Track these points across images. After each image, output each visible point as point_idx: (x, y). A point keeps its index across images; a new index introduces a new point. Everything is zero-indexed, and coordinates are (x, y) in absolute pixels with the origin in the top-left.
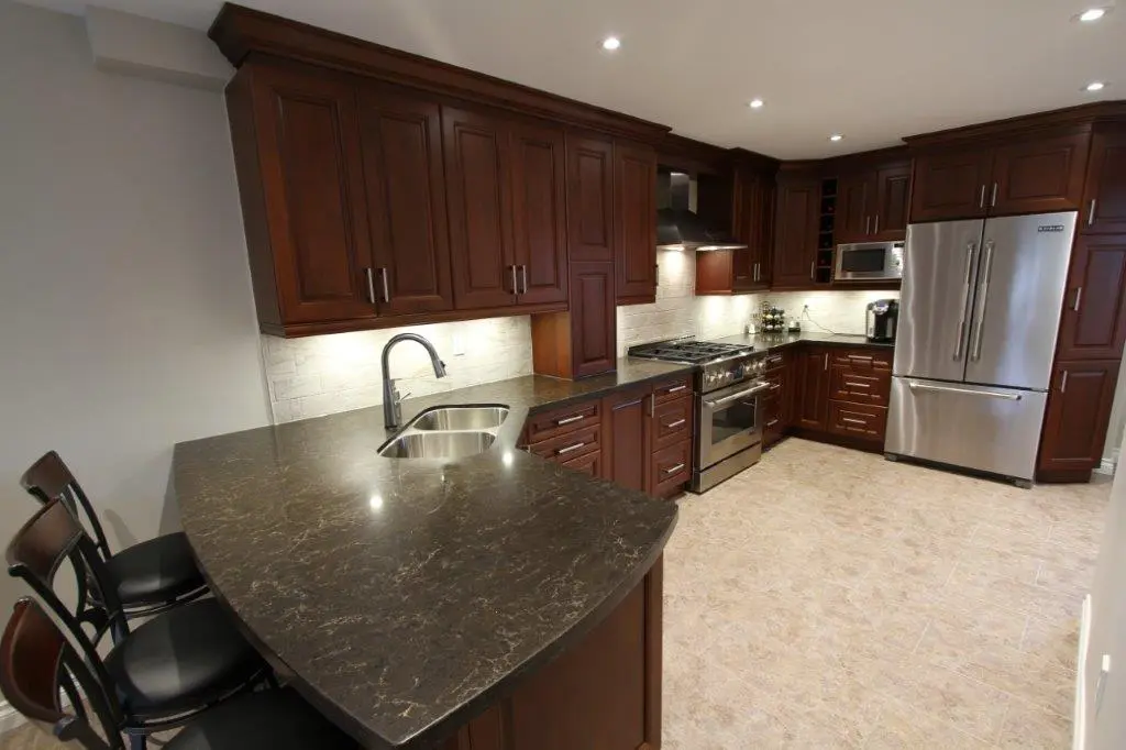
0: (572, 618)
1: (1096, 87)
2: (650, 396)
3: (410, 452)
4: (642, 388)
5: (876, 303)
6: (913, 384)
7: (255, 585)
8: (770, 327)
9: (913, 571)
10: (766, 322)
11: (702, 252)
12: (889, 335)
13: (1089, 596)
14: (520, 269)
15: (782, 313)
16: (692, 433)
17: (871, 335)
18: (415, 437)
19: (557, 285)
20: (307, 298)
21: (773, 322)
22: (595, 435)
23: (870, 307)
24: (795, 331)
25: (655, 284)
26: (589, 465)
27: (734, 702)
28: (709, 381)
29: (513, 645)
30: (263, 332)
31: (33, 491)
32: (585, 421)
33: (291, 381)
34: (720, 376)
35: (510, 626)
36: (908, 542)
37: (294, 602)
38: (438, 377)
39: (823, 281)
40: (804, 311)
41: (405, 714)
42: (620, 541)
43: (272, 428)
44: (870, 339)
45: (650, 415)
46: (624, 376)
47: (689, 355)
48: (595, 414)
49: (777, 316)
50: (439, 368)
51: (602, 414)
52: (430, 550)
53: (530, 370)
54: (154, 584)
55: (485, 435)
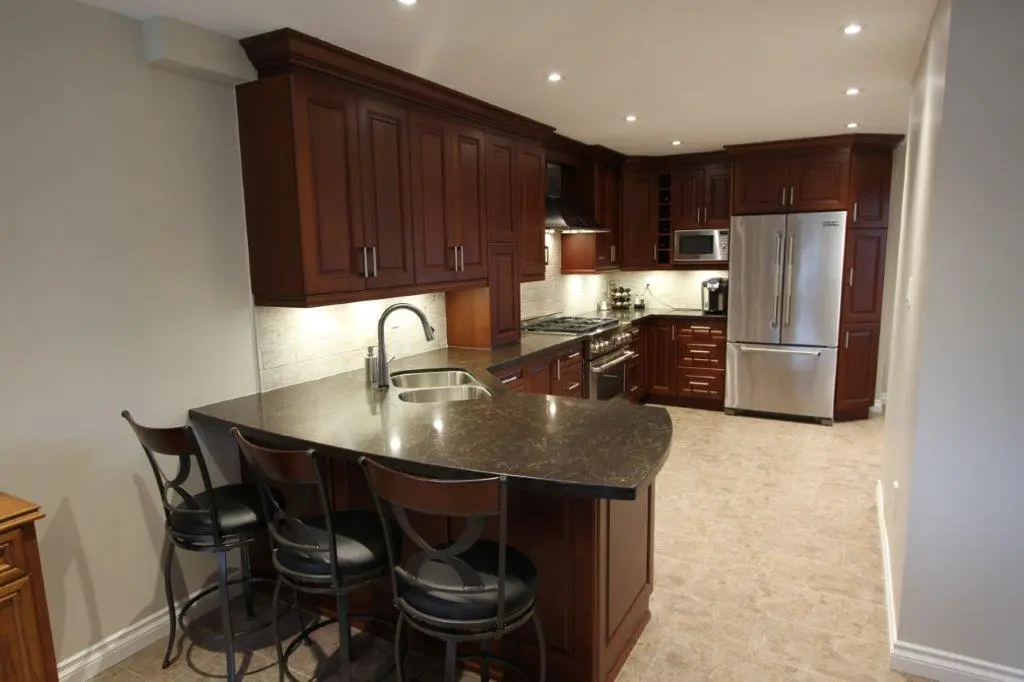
1: (852, 126)
2: (556, 361)
4: (550, 355)
5: (710, 281)
6: (744, 348)
8: (619, 304)
9: (768, 485)
10: (616, 300)
11: (566, 235)
12: (721, 308)
13: (879, 481)
15: (628, 290)
17: (707, 309)
19: (480, 263)
21: (622, 299)
23: (704, 285)
24: (640, 307)
25: (545, 263)
28: (595, 349)
33: (275, 351)
34: (602, 345)
36: (759, 467)
39: (664, 262)
40: (647, 288)
44: (706, 312)
45: (556, 379)
47: (572, 327)
48: (522, 377)
49: (625, 294)
50: (430, 333)
51: (525, 377)
53: (445, 343)
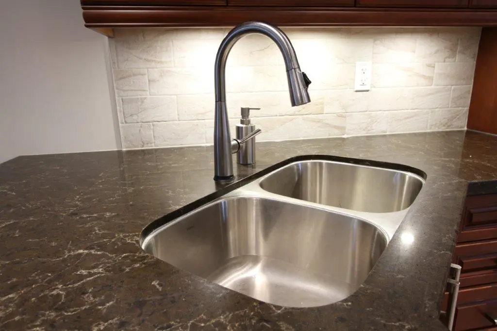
33: (143, 100)
38: (294, 104)
43: (119, 153)
53: (462, 124)
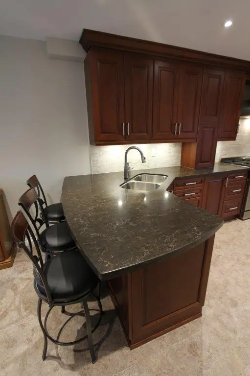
0: (169, 250)
2: (226, 178)
3: (131, 188)
4: (223, 175)
7: (75, 219)
14: (178, 125)
16: (243, 196)
18: (133, 183)
19: (193, 131)
20: (103, 133)
22: (200, 190)
25: (237, 133)
26: (196, 202)
27: (239, 299)
29: (145, 254)
30: (90, 144)
31: (28, 184)
32: (197, 185)
35: (146, 248)
37: (84, 226)
38: (143, 163)
41: (106, 265)
42: (195, 228)
43: (91, 175)
45: (225, 186)
46: (216, 169)
47: (248, 163)
48: (201, 183)
50: (143, 160)
51: (204, 184)
52: (127, 219)
53: (179, 164)
54: (56, 216)
55: (157, 185)
